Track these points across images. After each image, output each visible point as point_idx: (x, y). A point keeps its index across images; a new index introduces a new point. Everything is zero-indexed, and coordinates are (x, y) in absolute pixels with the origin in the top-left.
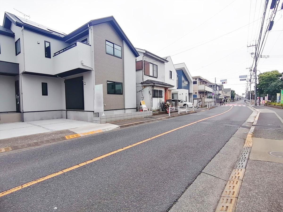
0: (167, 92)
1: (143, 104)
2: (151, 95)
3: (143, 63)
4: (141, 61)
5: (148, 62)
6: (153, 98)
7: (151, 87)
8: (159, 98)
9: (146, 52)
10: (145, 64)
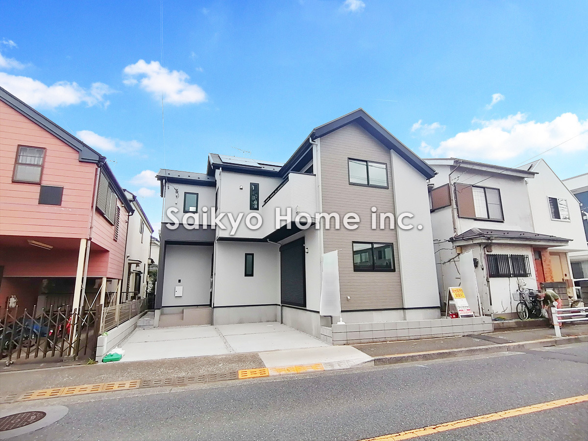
0: (543, 258)
1: (458, 296)
2: (483, 269)
3: (453, 188)
4: (446, 187)
5: (465, 185)
6: (491, 280)
7: (482, 247)
8: (514, 280)
9: (457, 161)
10: (457, 192)
